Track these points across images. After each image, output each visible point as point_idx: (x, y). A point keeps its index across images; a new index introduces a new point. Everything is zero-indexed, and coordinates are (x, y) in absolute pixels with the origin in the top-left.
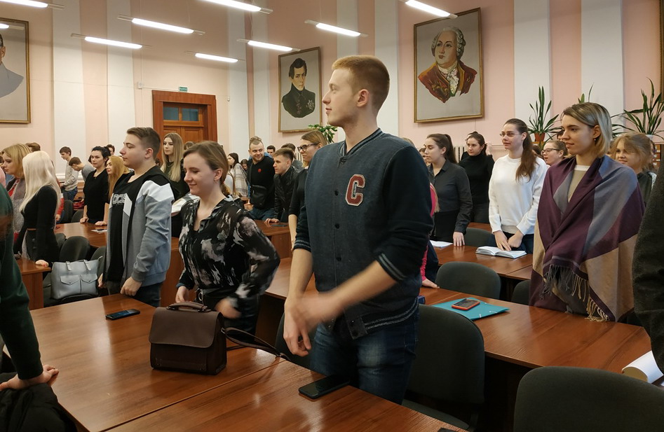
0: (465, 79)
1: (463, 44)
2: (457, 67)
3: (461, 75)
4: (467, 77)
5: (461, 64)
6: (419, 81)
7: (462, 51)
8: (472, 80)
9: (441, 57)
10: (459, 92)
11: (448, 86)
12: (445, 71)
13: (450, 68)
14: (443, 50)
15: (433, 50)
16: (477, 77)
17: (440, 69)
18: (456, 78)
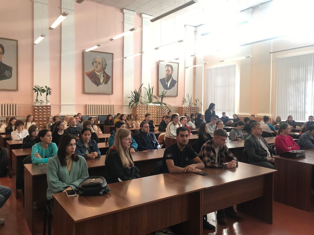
0: (106, 79)
1: (106, 65)
2: (103, 73)
4: (108, 78)
5: (105, 72)
6: (85, 75)
7: (105, 67)
8: (109, 80)
11: (99, 80)
12: (98, 74)
13: (100, 73)
14: (97, 65)
16: (111, 79)
17: (96, 72)
18: (102, 77)
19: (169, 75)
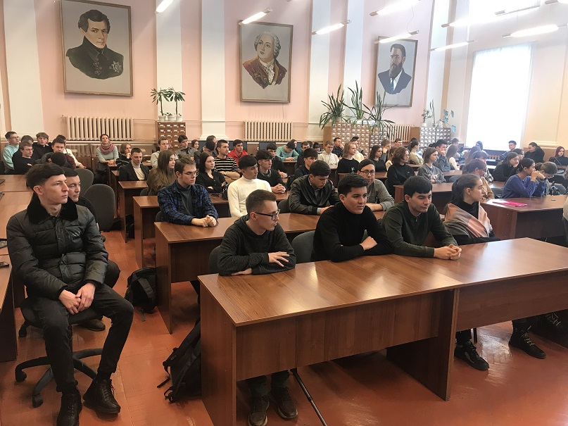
0: (279, 74)
1: (279, 48)
2: (274, 64)
3: (276, 70)
4: (281, 73)
5: (276, 62)
6: (243, 68)
7: (278, 53)
8: (283, 76)
10: (274, 83)
11: (267, 76)
13: (269, 63)
14: (264, 48)
16: (287, 74)
17: (261, 62)
18: (272, 71)
19: (398, 64)
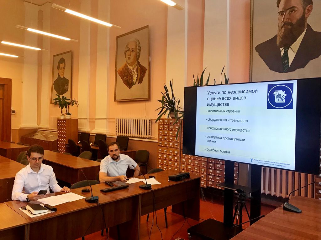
2: (137, 66)
3: (139, 70)
6: (118, 74)
8: (144, 74)
9: (129, 58)
14: (130, 54)
15: (125, 54)
16: (147, 72)
17: (129, 66)
